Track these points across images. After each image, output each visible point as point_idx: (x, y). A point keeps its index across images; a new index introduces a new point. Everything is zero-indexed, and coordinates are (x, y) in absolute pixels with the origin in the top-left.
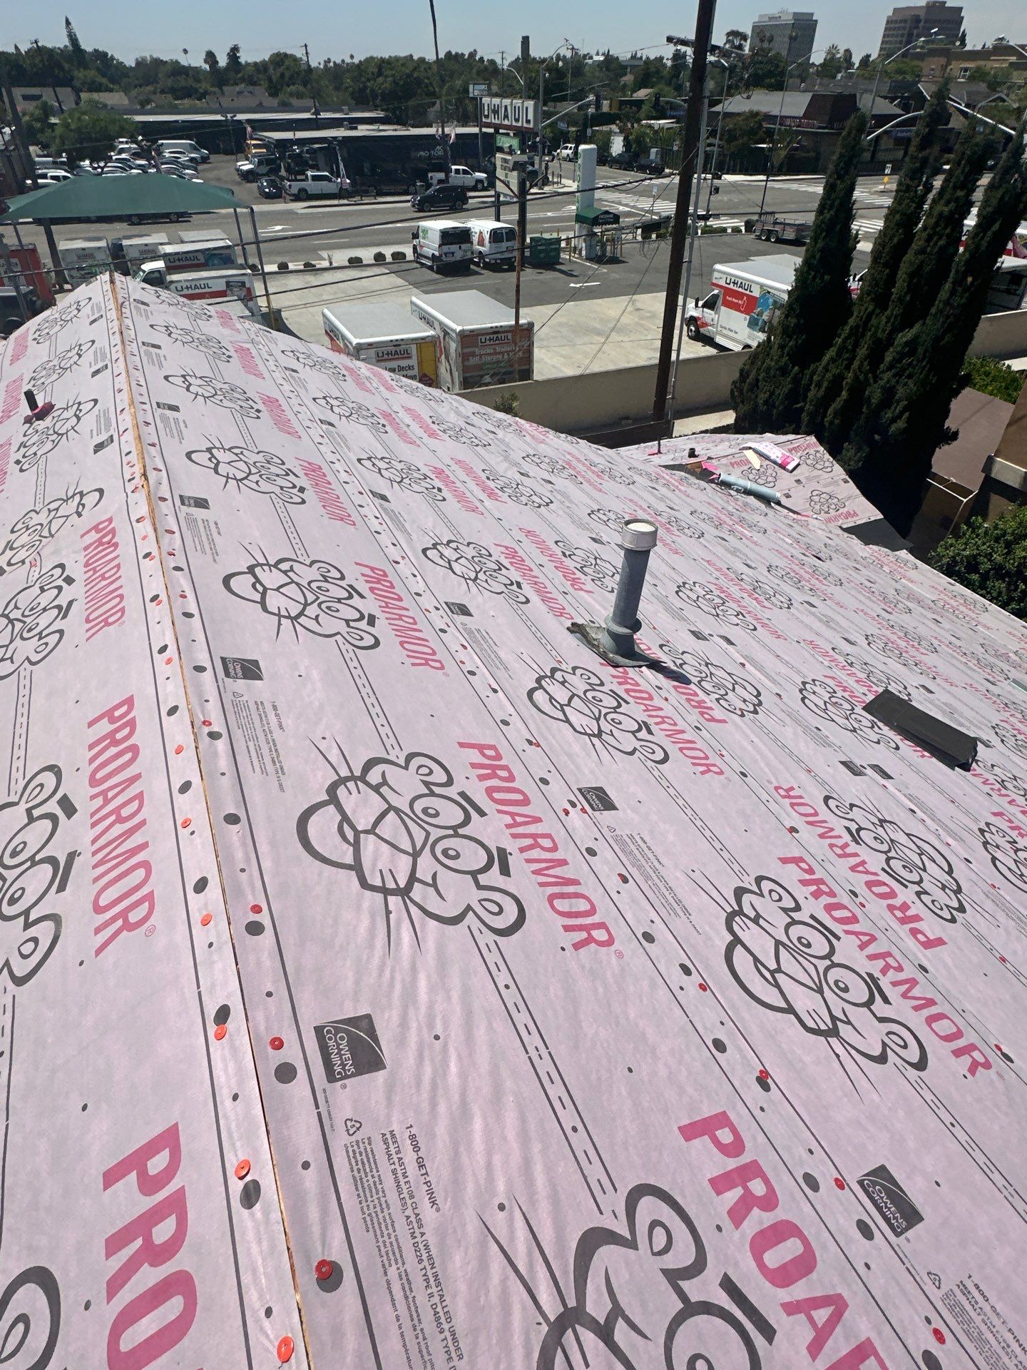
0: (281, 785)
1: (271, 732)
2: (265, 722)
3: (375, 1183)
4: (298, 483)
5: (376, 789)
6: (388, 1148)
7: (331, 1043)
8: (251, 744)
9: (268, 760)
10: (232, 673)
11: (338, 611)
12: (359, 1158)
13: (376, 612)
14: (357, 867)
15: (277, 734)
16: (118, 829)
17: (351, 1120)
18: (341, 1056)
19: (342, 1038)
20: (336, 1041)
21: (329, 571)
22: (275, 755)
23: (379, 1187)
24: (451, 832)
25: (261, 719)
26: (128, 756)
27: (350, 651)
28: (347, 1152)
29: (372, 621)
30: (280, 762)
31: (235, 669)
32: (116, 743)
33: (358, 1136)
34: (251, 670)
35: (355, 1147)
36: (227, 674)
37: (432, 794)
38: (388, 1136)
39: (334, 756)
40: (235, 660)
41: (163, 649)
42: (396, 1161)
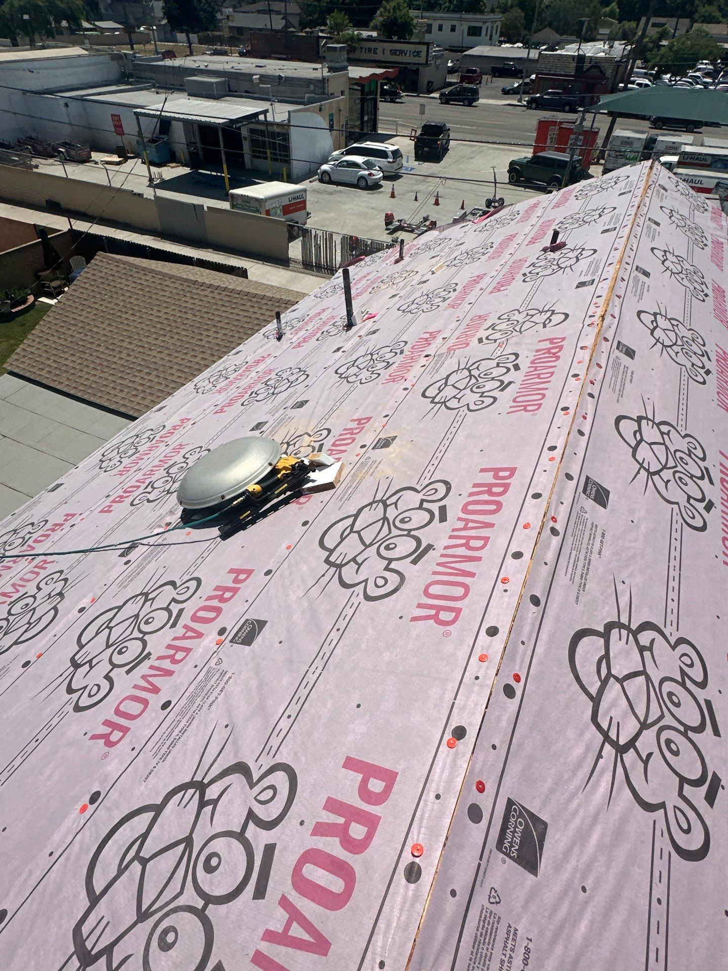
0: (577, 598)
1: (591, 553)
2: (591, 542)
3: (486, 955)
4: (708, 365)
5: (642, 649)
6: (507, 939)
7: (512, 820)
8: (574, 553)
9: (579, 572)
10: (588, 492)
11: (686, 484)
12: (486, 926)
13: (717, 502)
14: (596, 701)
15: (595, 556)
16: (462, 551)
17: (496, 892)
18: (513, 836)
19: (521, 824)
20: (516, 821)
21: (695, 448)
22: (585, 572)
23: (487, 962)
24: (682, 729)
25: (590, 538)
26: (493, 507)
27: (679, 523)
28: (482, 912)
29: (709, 507)
30: (586, 579)
31: (591, 489)
32: (491, 494)
33: (493, 908)
34: (601, 497)
35: (488, 915)
36: (584, 491)
37: (683, 684)
38: (512, 930)
39: (624, 601)
40: (595, 483)
41: (552, 448)
42: (508, 956)
